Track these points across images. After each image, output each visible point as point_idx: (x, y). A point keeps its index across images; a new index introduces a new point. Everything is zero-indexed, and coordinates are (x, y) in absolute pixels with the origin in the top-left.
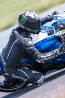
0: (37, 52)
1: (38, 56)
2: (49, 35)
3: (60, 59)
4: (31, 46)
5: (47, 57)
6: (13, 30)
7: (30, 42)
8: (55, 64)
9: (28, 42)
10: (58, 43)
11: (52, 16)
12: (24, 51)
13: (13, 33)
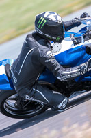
0: (59, 66)
1: (59, 71)
3: (89, 77)
5: (71, 74)
6: (28, 36)
7: (49, 53)
8: (83, 83)
9: (46, 52)
10: (86, 55)
11: (80, 19)
12: (42, 65)
13: (27, 40)
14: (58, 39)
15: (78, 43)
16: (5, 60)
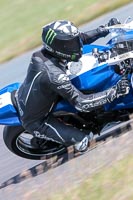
1: (78, 99)
2: (100, 61)
3: (122, 104)
4: (64, 84)
5: (94, 102)
6: (34, 55)
7: (62, 77)
9: (58, 76)
13: (33, 60)
14: (74, 56)
15: (104, 60)
16: (12, 85)
